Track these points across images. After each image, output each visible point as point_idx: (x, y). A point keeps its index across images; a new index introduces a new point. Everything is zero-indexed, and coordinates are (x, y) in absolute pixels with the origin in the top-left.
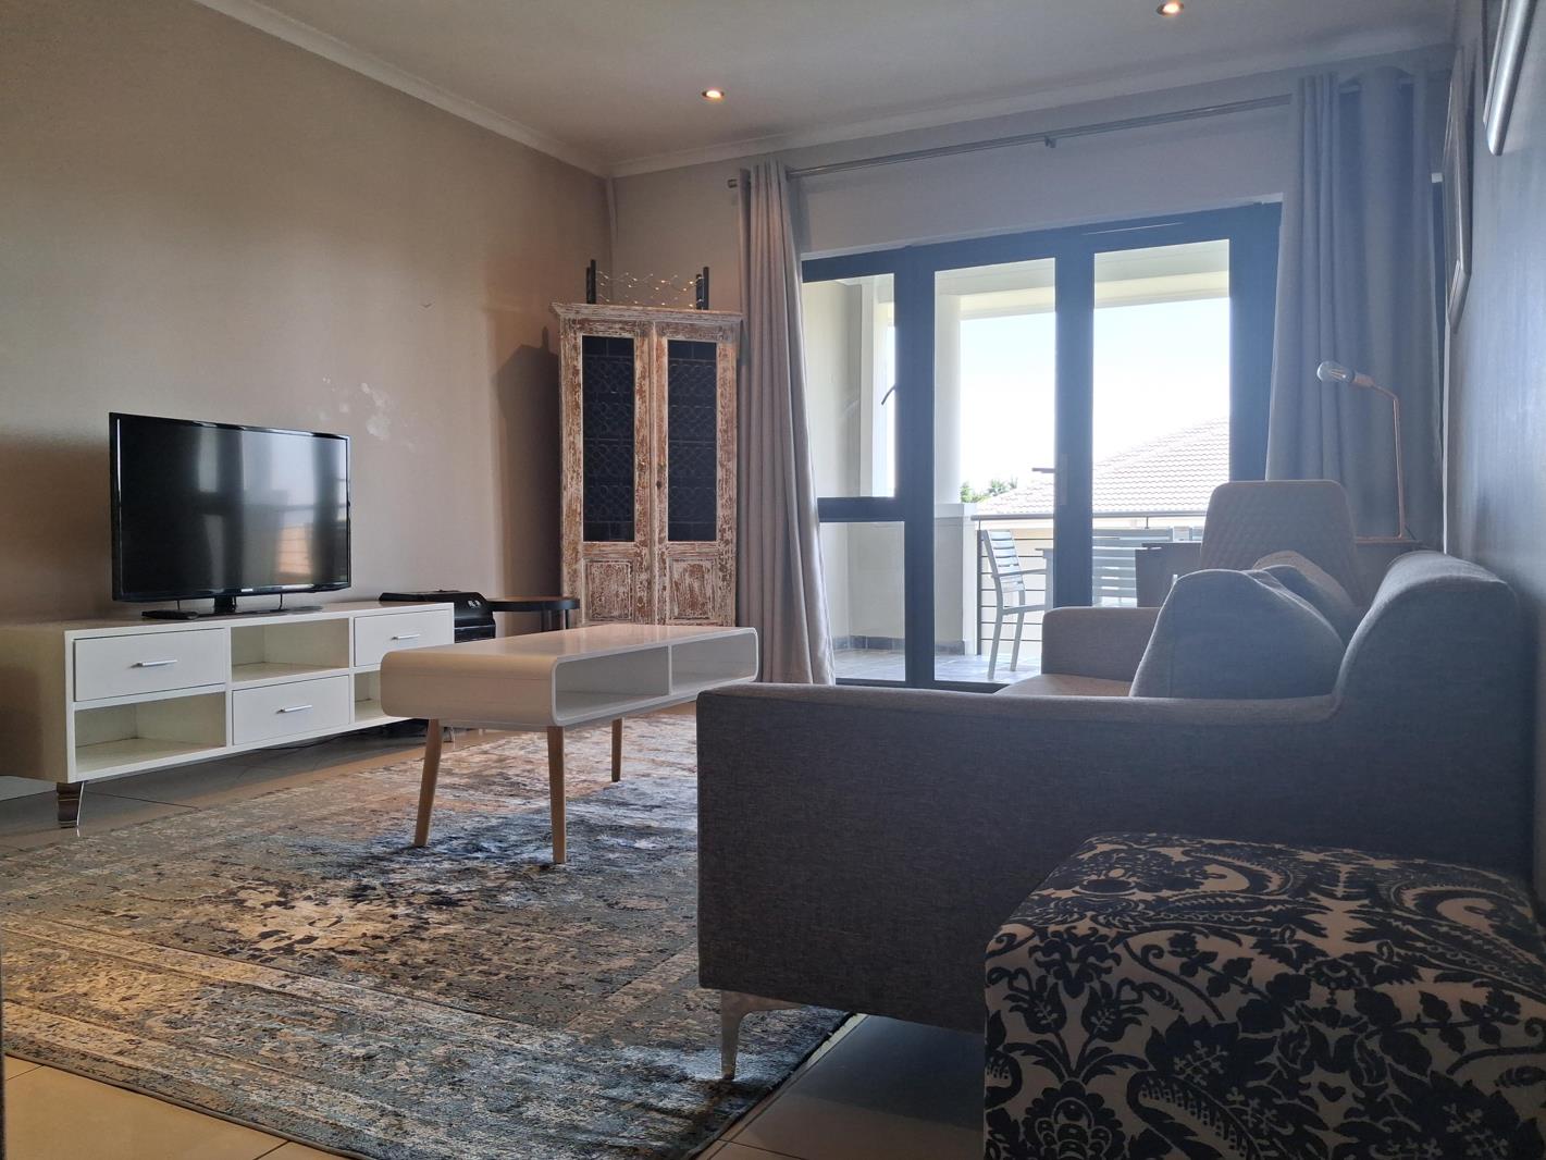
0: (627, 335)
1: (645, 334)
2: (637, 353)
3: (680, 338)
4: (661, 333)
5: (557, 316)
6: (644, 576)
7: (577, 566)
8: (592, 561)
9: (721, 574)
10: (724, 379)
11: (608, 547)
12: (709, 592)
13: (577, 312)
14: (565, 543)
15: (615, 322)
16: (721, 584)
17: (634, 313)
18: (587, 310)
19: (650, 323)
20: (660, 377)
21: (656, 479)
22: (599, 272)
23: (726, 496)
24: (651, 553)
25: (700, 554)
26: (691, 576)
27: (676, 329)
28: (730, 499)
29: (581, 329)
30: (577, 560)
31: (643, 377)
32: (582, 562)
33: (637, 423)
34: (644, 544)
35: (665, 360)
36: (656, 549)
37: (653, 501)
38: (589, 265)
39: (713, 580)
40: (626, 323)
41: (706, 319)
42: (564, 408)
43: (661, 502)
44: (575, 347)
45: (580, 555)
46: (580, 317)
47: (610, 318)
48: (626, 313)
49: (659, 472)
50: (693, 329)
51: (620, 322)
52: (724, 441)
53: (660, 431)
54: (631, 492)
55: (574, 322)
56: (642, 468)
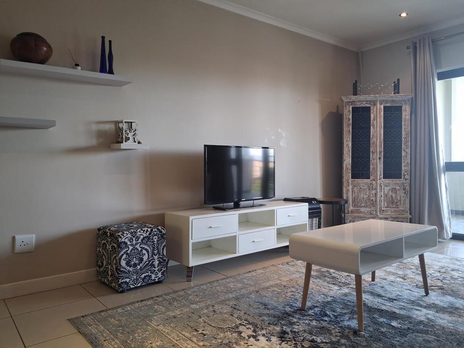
0: (368, 105)
1: (375, 104)
2: (372, 111)
3: (388, 105)
4: (381, 104)
5: (342, 101)
6: (374, 192)
7: (349, 188)
8: (354, 186)
9: (404, 191)
10: (405, 119)
11: (360, 181)
12: (399, 198)
13: (350, 99)
14: (344, 180)
15: (364, 101)
16: (404, 195)
17: (371, 97)
18: (354, 98)
19: (377, 101)
20: (380, 119)
21: (378, 156)
22: (358, 84)
23: (406, 162)
24: (376, 183)
25: (395, 184)
26: (392, 192)
27: (387, 102)
28: (408, 163)
29: (351, 105)
30: (349, 186)
31: (374, 120)
32: (351, 186)
33: (371, 136)
34: (374, 180)
35: (382, 113)
36: (378, 182)
37: (377, 165)
38: (354, 82)
39: (401, 193)
40: (368, 101)
41: (398, 97)
42: (345, 132)
43: (380, 164)
44: (349, 111)
45: (350, 184)
46: (351, 100)
47: (361, 100)
48: (368, 98)
49: (380, 154)
50: (393, 101)
51: (365, 101)
52: (405, 142)
53: (380, 139)
54: (369, 161)
55: (349, 102)
56: (373, 152)
